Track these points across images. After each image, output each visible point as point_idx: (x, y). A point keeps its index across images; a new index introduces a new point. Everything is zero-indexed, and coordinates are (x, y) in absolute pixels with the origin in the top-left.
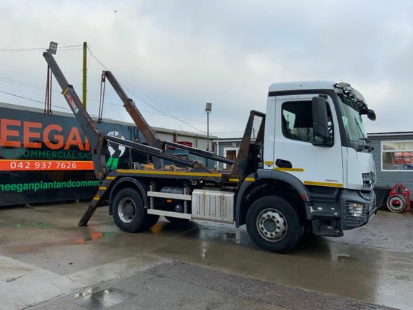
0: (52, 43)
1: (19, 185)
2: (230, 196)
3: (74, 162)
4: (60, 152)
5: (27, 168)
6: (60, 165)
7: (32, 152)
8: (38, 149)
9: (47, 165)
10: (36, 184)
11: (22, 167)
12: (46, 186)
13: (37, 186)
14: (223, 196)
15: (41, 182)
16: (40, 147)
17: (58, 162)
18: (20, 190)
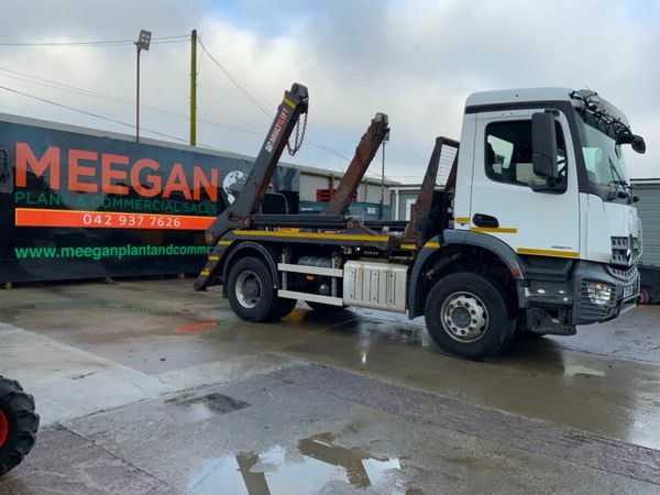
0: (143, 32)
1: (95, 249)
2: (401, 271)
3: (178, 217)
4: (156, 201)
5: (107, 224)
6: (156, 221)
7: (115, 200)
8: (124, 197)
9: (137, 220)
10: (121, 249)
11: (100, 222)
12: (135, 251)
13: (123, 251)
14: (391, 272)
15: (129, 246)
16: (127, 193)
17: (153, 217)
18: (98, 257)
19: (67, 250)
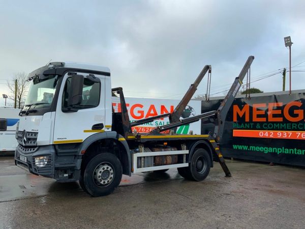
1: (265, 148)
4: (300, 124)
5: (271, 136)
6: (301, 135)
7: (275, 124)
8: (280, 123)
9: (288, 135)
10: (278, 149)
11: (267, 135)
12: (287, 151)
13: (280, 150)
15: (283, 148)
16: (282, 121)
18: (266, 152)
19: (253, 147)
